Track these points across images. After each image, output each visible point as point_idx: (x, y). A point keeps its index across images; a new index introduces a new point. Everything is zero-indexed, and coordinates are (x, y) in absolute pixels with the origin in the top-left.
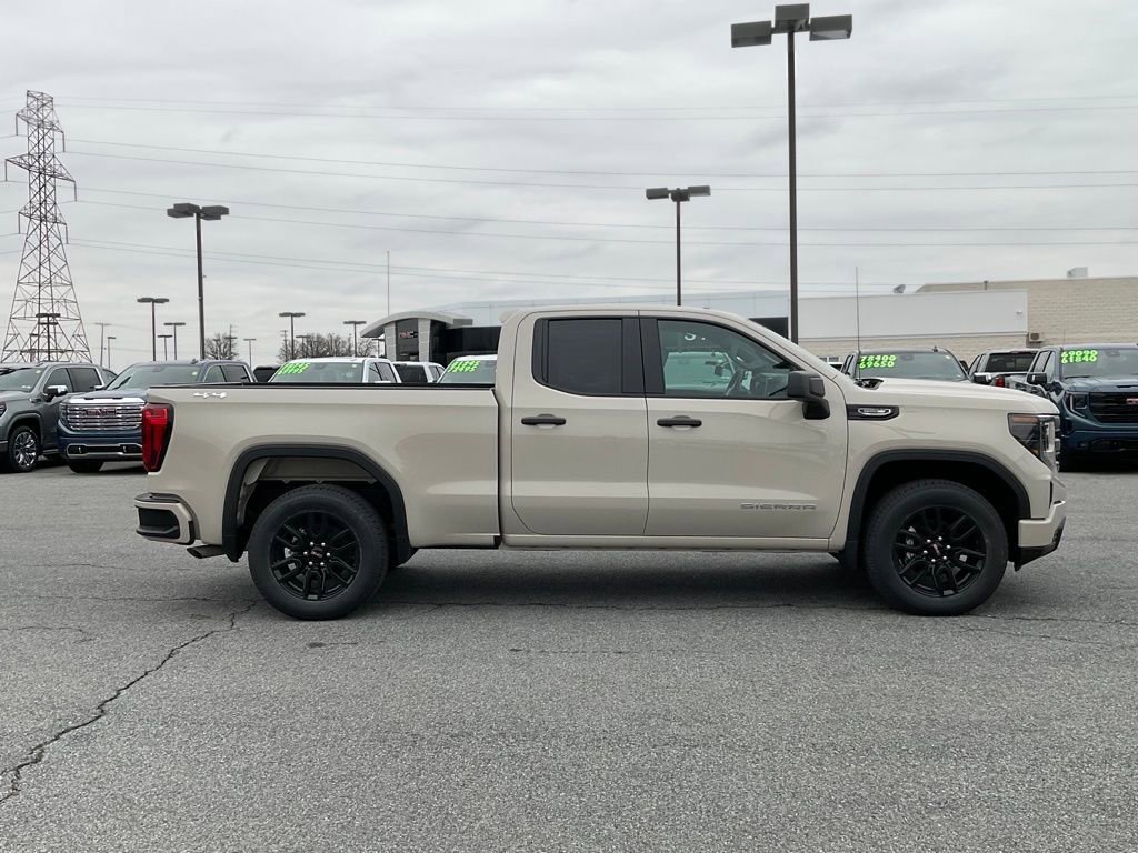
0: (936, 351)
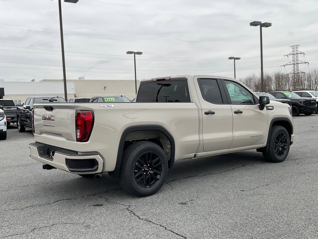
0: (122, 96)
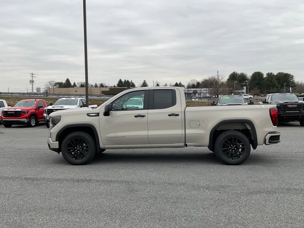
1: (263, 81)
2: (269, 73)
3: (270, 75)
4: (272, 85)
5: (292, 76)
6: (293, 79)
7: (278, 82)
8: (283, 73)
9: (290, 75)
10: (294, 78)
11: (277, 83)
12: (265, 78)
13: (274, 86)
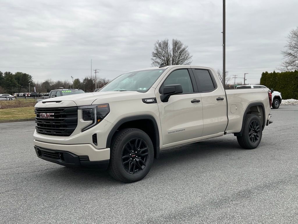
1: (3, 80)
2: (7, 72)
3: (8, 74)
4: (12, 84)
5: (30, 76)
6: (31, 80)
7: (18, 81)
8: (22, 73)
9: (28, 75)
10: (32, 78)
11: (17, 83)
12: (4, 77)
13: (15, 86)
